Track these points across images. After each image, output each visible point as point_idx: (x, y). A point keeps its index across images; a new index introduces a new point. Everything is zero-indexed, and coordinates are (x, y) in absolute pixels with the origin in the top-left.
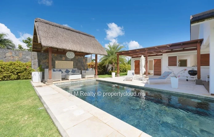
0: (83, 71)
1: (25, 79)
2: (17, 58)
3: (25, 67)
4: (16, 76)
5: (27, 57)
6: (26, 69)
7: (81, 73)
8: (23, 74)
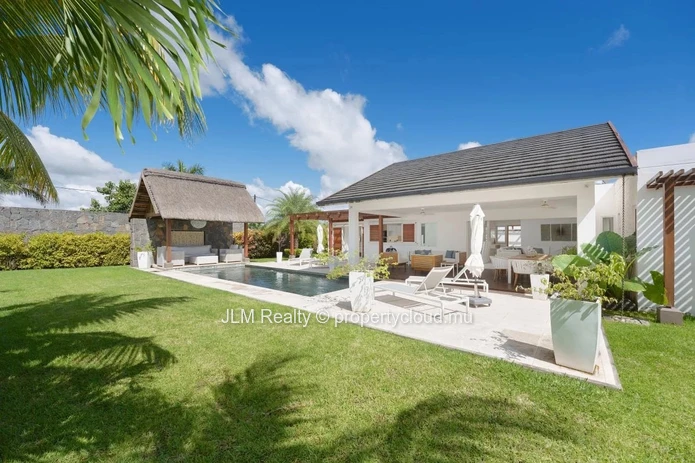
0: (221, 250)
1: (112, 265)
2: (95, 227)
3: (113, 243)
4: (97, 261)
5: (113, 224)
6: (114, 247)
7: (218, 254)
8: (109, 256)
